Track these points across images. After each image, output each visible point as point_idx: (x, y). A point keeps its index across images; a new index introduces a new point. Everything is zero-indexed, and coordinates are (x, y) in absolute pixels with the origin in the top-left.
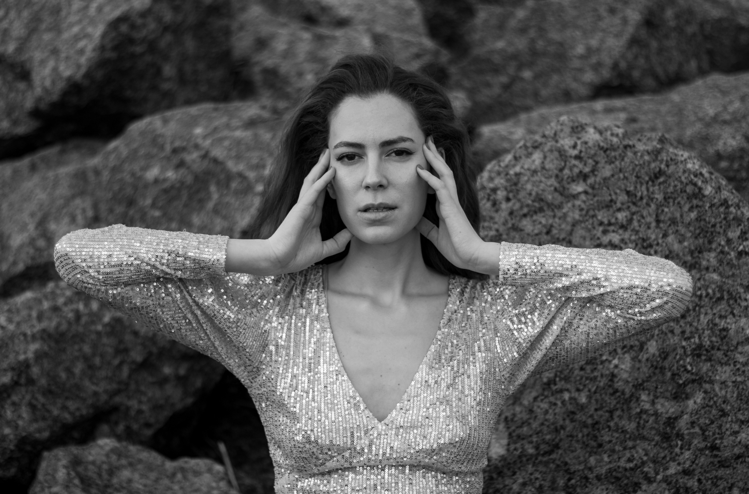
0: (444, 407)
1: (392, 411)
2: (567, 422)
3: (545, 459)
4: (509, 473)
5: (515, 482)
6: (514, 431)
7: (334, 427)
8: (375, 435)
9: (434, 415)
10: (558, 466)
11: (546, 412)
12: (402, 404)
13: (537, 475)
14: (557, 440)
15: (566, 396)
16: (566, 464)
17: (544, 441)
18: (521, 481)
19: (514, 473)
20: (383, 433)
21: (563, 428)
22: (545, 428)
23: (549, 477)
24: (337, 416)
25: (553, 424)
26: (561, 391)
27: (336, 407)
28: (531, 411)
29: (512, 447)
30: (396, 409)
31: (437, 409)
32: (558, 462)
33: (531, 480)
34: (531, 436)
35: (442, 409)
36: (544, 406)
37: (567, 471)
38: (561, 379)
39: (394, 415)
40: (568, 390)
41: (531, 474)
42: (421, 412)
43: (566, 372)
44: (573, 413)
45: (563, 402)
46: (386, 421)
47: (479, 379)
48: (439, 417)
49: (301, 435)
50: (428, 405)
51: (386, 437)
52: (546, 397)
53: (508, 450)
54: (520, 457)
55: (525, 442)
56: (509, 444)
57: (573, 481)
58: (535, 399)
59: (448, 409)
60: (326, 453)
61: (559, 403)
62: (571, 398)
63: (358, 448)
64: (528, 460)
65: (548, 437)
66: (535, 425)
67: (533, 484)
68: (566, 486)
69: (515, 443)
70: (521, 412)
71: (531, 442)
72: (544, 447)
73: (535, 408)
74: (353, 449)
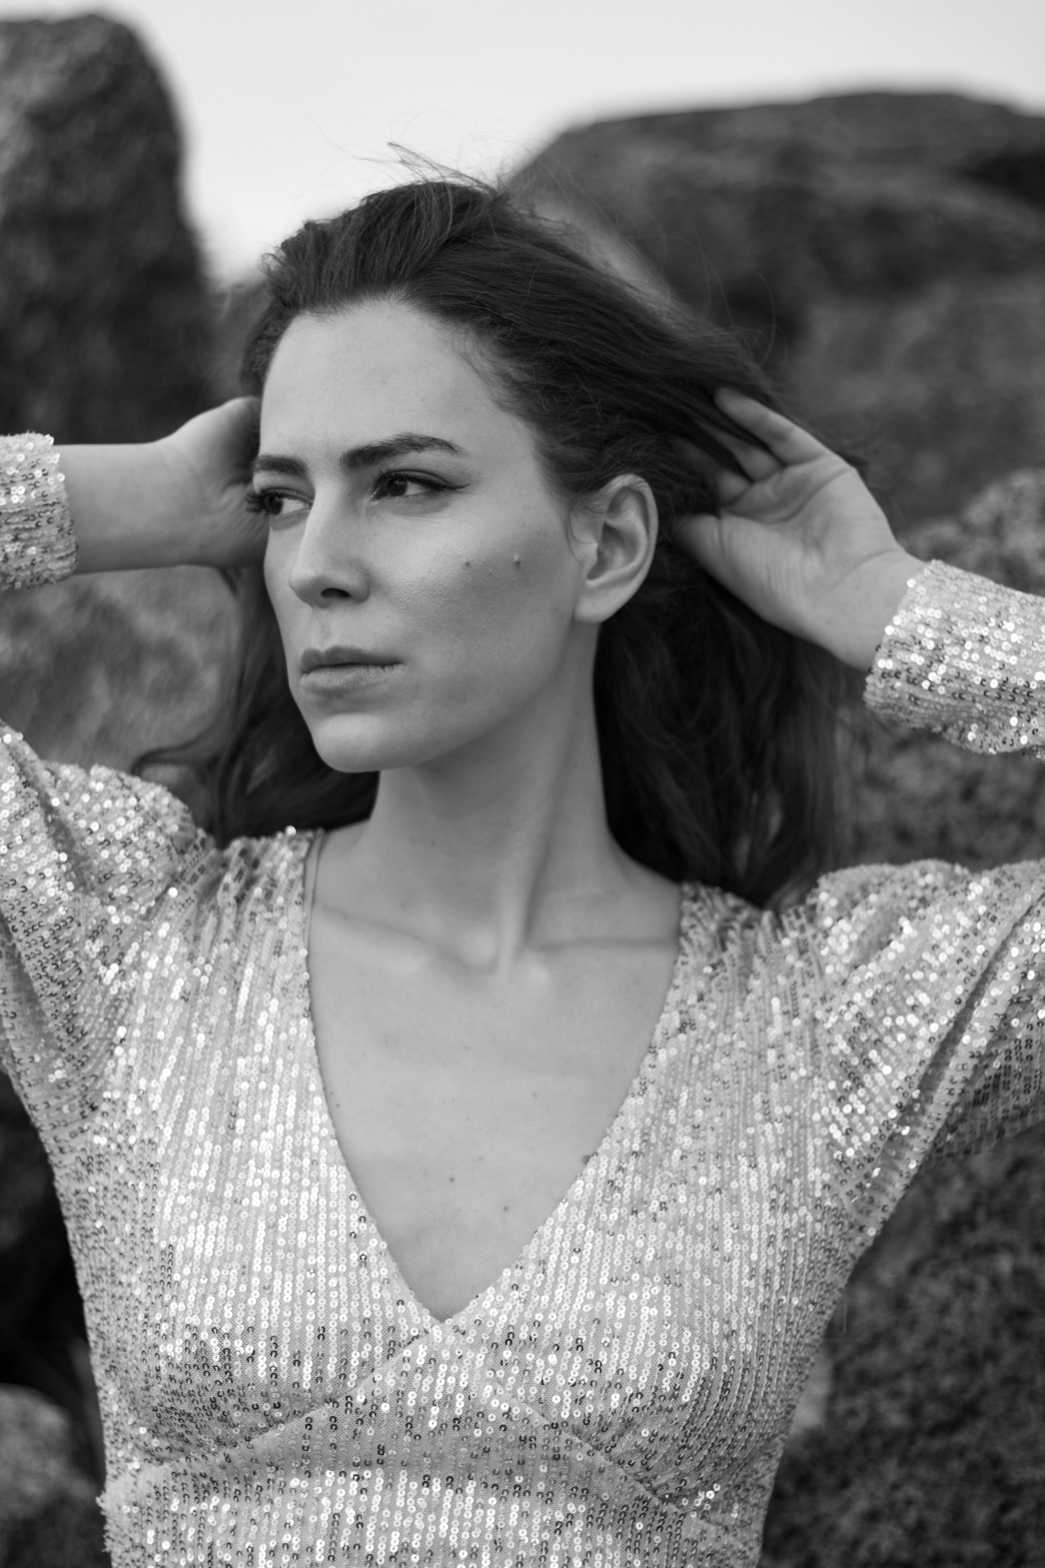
0: (656, 1290)
1: (484, 1290)
2: (1005, 1340)
3: (937, 1444)
4: (831, 1481)
5: (845, 1508)
6: (850, 1359)
7: (286, 1324)
8: (420, 1361)
9: (621, 1314)
10: (973, 1468)
11: (944, 1309)
12: (518, 1272)
13: (911, 1491)
14: (974, 1390)
15: (1005, 1264)
16: (996, 1462)
17: (935, 1394)
18: (862, 1505)
19: (845, 1483)
20: (446, 1355)
21: (992, 1355)
22: (939, 1359)
23: (946, 1499)
24: (300, 1290)
25: (964, 1342)
26: (989, 1249)
27: (301, 1262)
28: (900, 1304)
29: (842, 1406)
30: (497, 1286)
31: (633, 1296)
32: (974, 1456)
33: (892, 1505)
34: (898, 1376)
35: (646, 1296)
36: (940, 1289)
37: (999, 1483)
38: (990, 1216)
39: (486, 1304)
40: (1011, 1248)
41: (895, 1487)
42: (580, 1299)
43: (1007, 1195)
44: (1022, 1314)
45: (995, 1283)
46: (461, 1320)
47: (766, 1206)
48: (637, 1322)
49: (179, 1342)
50: (604, 1280)
51: (455, 1368)
52: (946, 1264)
53: (830, 1414)
54: (864, 1435)
55: (879, 1393)
56: (832, 1398)
57: (1015, 1514)
58: (914, 1269)
59: (667, 1298)
60: (256, 1408)
61: (983, 1284)
62: (1018, 1272)
63: (360, 1399)
64: (887, 1446)
65: (947, 1382)
66: (910, 1344)
67: (898, 1517)
68: (995, 1529)
69: (851, 1393)
70: (872, 1306)
71: (896, 1395)
72: (933, 1412)
73: (913, 1297)
74: (342, 1401)
